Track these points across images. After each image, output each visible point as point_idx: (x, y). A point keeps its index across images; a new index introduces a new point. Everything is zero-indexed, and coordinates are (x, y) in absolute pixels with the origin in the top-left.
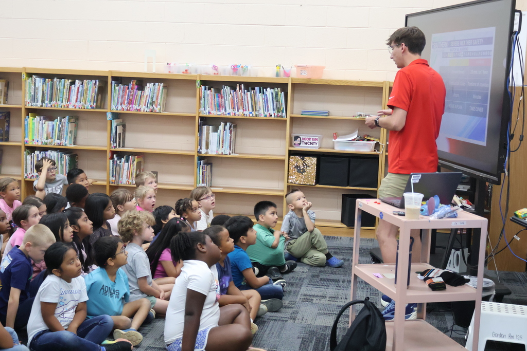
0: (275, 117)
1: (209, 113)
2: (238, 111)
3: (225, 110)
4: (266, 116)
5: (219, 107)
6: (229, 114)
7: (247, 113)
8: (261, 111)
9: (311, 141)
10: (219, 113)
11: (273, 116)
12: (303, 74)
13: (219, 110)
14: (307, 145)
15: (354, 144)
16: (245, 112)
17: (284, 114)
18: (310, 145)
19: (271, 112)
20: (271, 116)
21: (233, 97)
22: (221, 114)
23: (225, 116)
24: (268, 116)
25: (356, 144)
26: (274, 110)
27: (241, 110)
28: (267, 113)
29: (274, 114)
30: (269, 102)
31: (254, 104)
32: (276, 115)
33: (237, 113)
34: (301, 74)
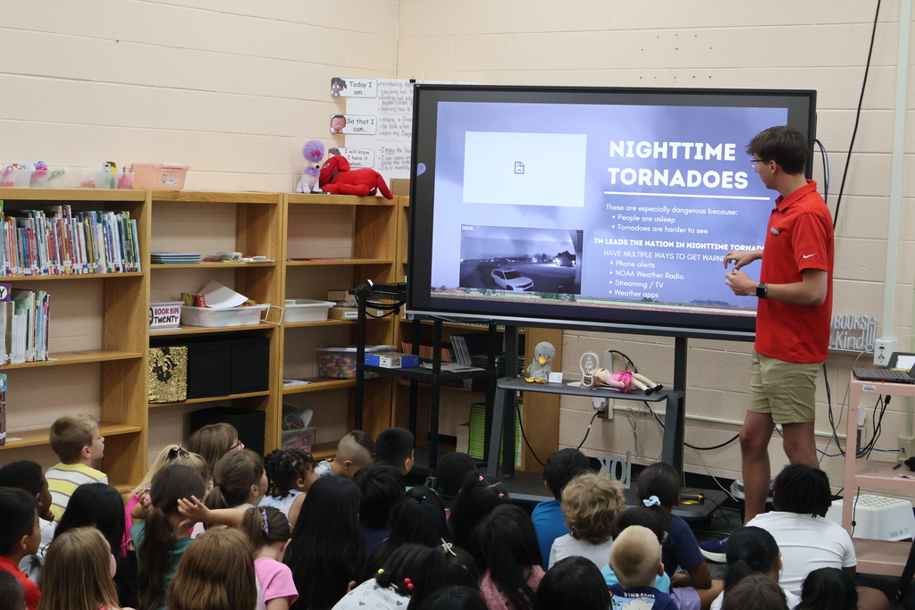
0: (124, 271)
1: (8, 272)
2: (62, 264)
3: (39, 265)
4: (109, 270)
5: (27, 258)
6: (46, 271)
7: (78, 266)
8: (102, 261)
9: (169, 315)
10: (28, 271)
11: (121, 270)
12: (168, 182)
13: (27, 265)
14: (163, 324)
15: (240, 313)
16: (76, 266)
17: (138, 265)
18: (166, 324)
19: (119, 261)
20: (118, 269)
21: (52, 233)
22: (32, 271)
23: (38, 277)
24: (113, 270)
25: (243, 312)
26: (123, 257)
27: (67, 263)
28: (111, 265)
29: (124, 266)
30: (114, 242)
31: (90, 248)
32: (126, 267)
33: (60, 269)
34: (164, 182)
